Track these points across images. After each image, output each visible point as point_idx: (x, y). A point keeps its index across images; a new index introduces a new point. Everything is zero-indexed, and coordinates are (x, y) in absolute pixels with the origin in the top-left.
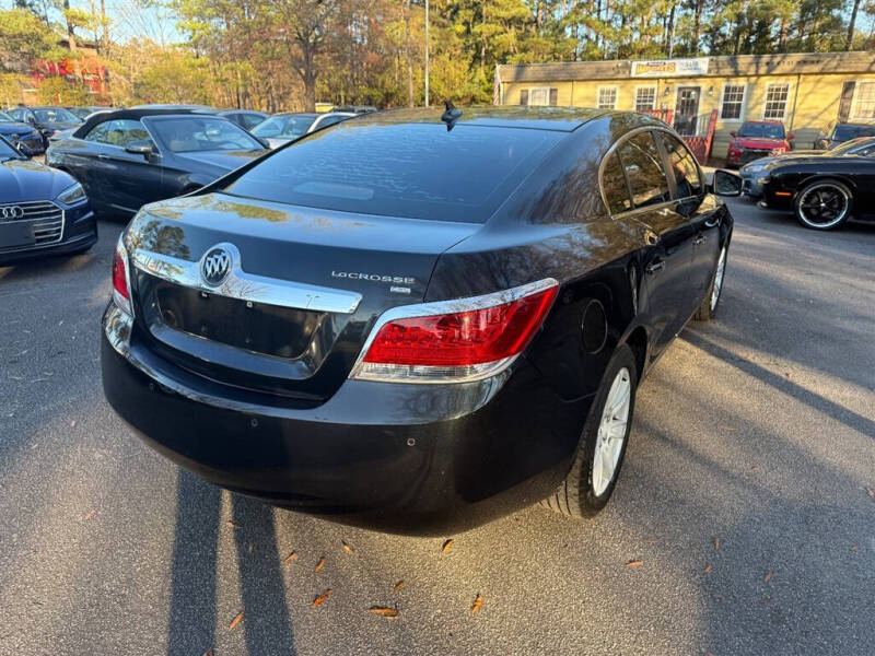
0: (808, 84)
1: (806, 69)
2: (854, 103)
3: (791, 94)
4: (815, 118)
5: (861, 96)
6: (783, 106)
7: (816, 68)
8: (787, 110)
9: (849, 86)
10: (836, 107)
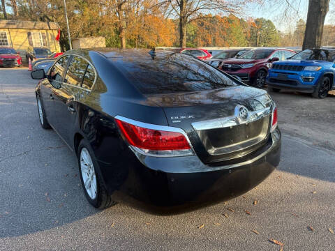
0: (13, 33)
1: (11, 26)
2: (33, 40)
3: (8, 36)
4: (21, 46)
5: (35, 38)
6: (6, 41)
7: (15, 26)
8: (9, 42)
9: (29, 34)
10: (27, 42)
